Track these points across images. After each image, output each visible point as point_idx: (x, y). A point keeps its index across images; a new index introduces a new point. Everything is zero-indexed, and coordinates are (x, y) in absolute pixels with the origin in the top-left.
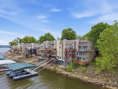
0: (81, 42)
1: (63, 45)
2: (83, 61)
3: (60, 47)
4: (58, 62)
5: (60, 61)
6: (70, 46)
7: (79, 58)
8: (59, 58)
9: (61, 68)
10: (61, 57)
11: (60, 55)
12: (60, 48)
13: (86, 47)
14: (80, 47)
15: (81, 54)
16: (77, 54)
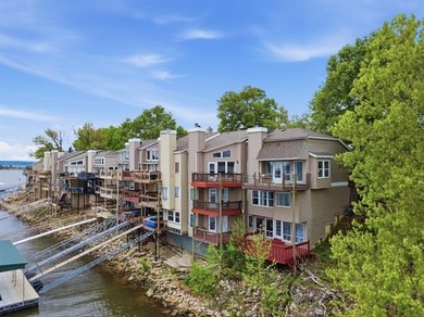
0: (272, 138)
1: (187, 153)
2: (281, 238)
3: (177, 164)
4: (166, 240)
5: (175, 234)
6: (221, 159)
7: (265, 223)
8: (171, 218)
9: (175, 272)
10: (177, 214)
11: (173, 202)
12: (177, 171)
13: (300, 164)
14: (266, 165)
15: (271, 204)
16: (256, 202)
